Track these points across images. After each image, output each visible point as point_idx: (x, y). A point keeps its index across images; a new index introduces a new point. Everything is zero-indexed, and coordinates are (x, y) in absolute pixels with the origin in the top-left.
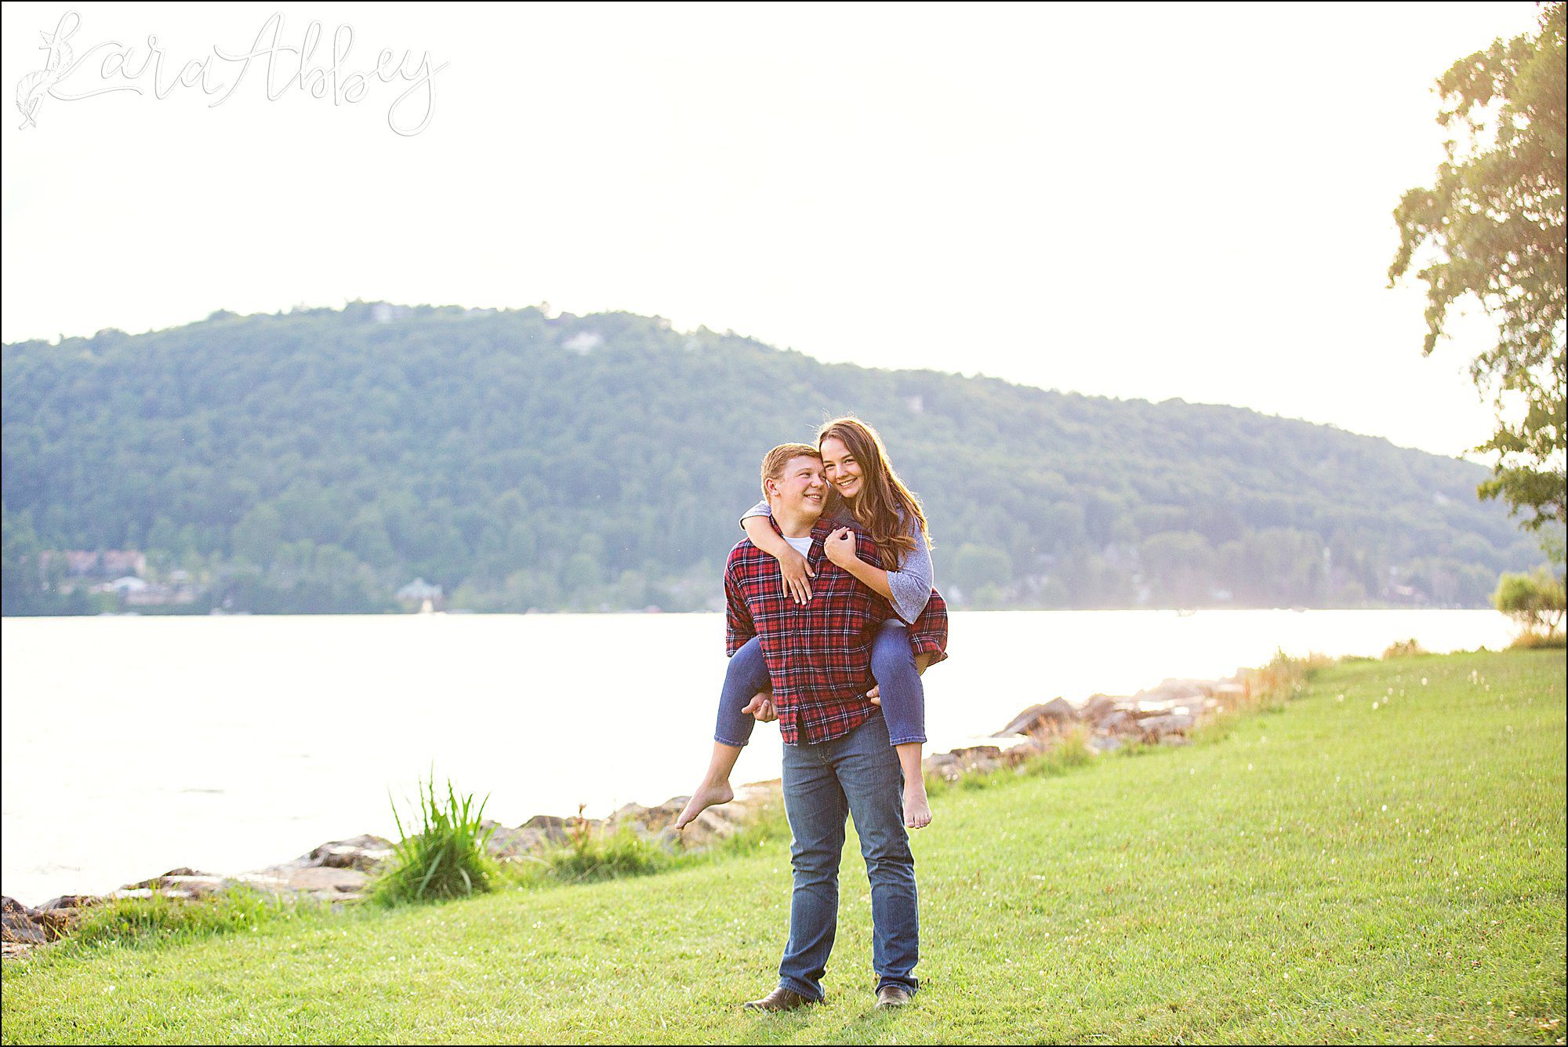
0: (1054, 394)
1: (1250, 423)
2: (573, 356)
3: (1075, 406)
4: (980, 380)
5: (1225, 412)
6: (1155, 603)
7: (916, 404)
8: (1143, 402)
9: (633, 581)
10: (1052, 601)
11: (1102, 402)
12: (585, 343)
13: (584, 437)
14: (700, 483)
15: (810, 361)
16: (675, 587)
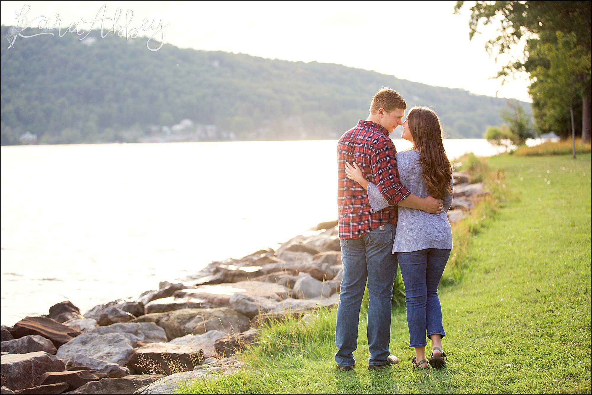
0: (268, 60)
1: (343, 70)
2: (85, 46)
3: (277, 64)
4: (240, 55)
5: (333, 66)
6: (309, 138)
7: (216, 64)
8: (302, 62)
9: (109, 132)
10: (269, 137)
11: (286, 62)
12: (90, 41)
13: (90, 77)
14: (135, 94)
15: (176, 48)
16: (126, 134)
